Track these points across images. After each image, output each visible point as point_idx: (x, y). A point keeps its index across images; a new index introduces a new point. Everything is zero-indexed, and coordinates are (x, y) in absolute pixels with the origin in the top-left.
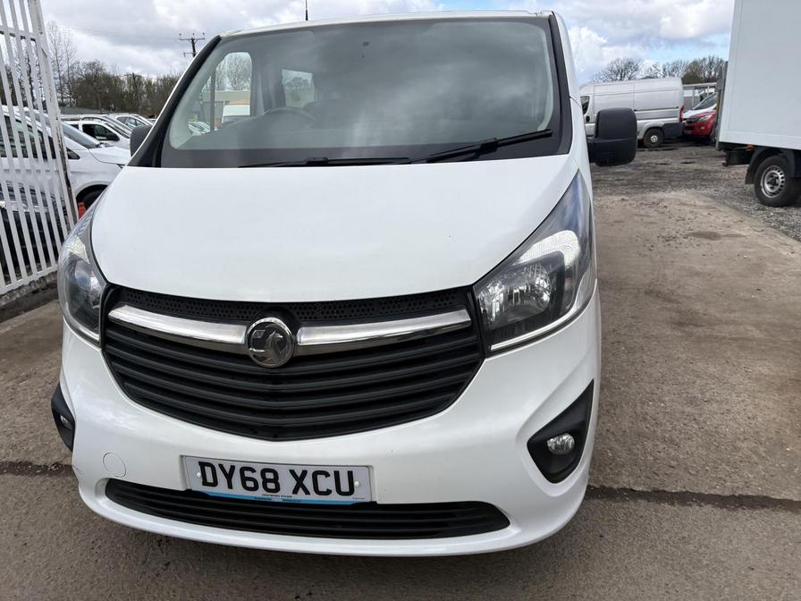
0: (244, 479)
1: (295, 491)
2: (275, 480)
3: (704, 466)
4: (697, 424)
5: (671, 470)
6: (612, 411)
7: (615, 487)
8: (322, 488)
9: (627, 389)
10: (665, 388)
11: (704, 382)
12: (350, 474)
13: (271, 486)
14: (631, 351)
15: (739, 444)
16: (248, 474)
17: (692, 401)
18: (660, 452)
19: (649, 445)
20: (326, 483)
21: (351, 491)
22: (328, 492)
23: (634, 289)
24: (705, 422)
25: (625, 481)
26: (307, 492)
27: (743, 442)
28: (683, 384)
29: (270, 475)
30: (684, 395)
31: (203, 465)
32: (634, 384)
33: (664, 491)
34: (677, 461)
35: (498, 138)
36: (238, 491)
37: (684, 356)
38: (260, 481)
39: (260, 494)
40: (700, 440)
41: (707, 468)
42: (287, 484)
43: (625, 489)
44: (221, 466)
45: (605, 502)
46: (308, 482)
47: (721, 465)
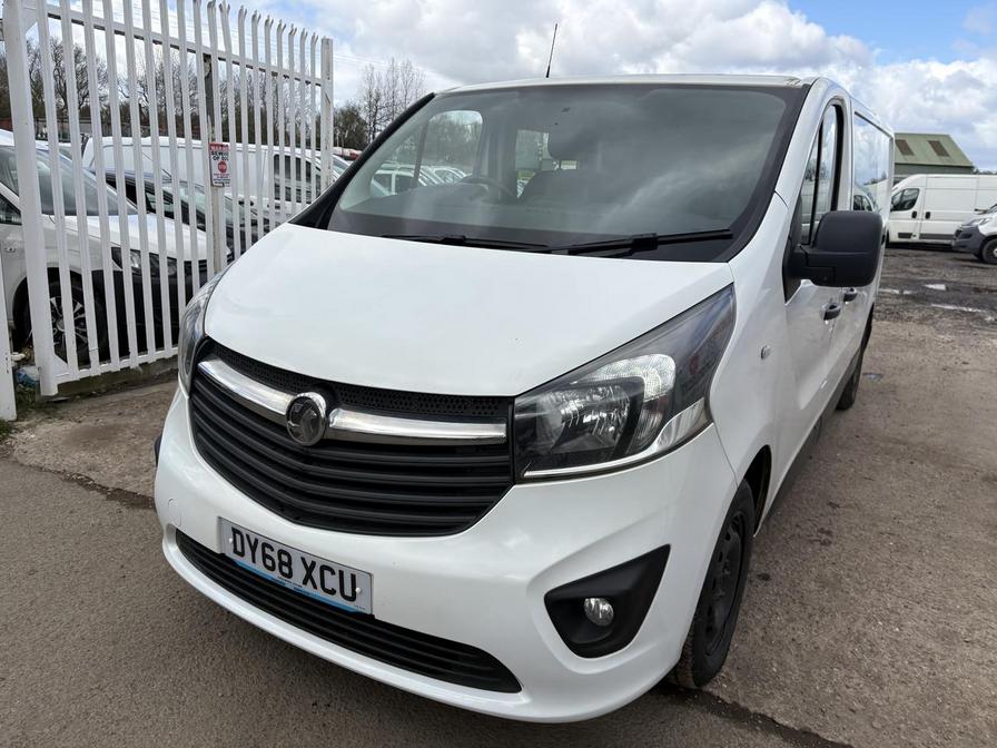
0: (265, 556)
1: (305, 582)
2: (289, 564)
3: (901, 722)
4: (931, 667)
5: (848, 714)
6: (817, 619)
7: (752, 710)
8: (328, 586)
9: (859, 596)
10: (918, 609)
11: (985, 615)
12: (353, 577)
13: (286, 570)
14: (901, 549)
15: (976, 710)
16: (268, 551)
17: (948, 637)
18: (848, 687)
19: (839, 673)
20: (332, 581)
21: (353, 598)
22: (332, 592)
23: (970, 469)
24: (944, 668)
25: (775, 707)
26: (315, 587)
27: (983, 709)
28: (950, 610)
29: (284, 558)
30: (941, 626)
31: (235, 531)
32: (873, 592)
33: (817, 736)
34: (865, 705)
35: (659, 234)
36: (259, 568)
37: (978, 575)
38: (277, 562)
39: (275, 575)
40: (919, 688)
41: (902, 726)
42: (299, 572)
43: (763, 717)
44: (248, 536)
45: (723, 724)
46: (316, 574)
47: (926, 727)
